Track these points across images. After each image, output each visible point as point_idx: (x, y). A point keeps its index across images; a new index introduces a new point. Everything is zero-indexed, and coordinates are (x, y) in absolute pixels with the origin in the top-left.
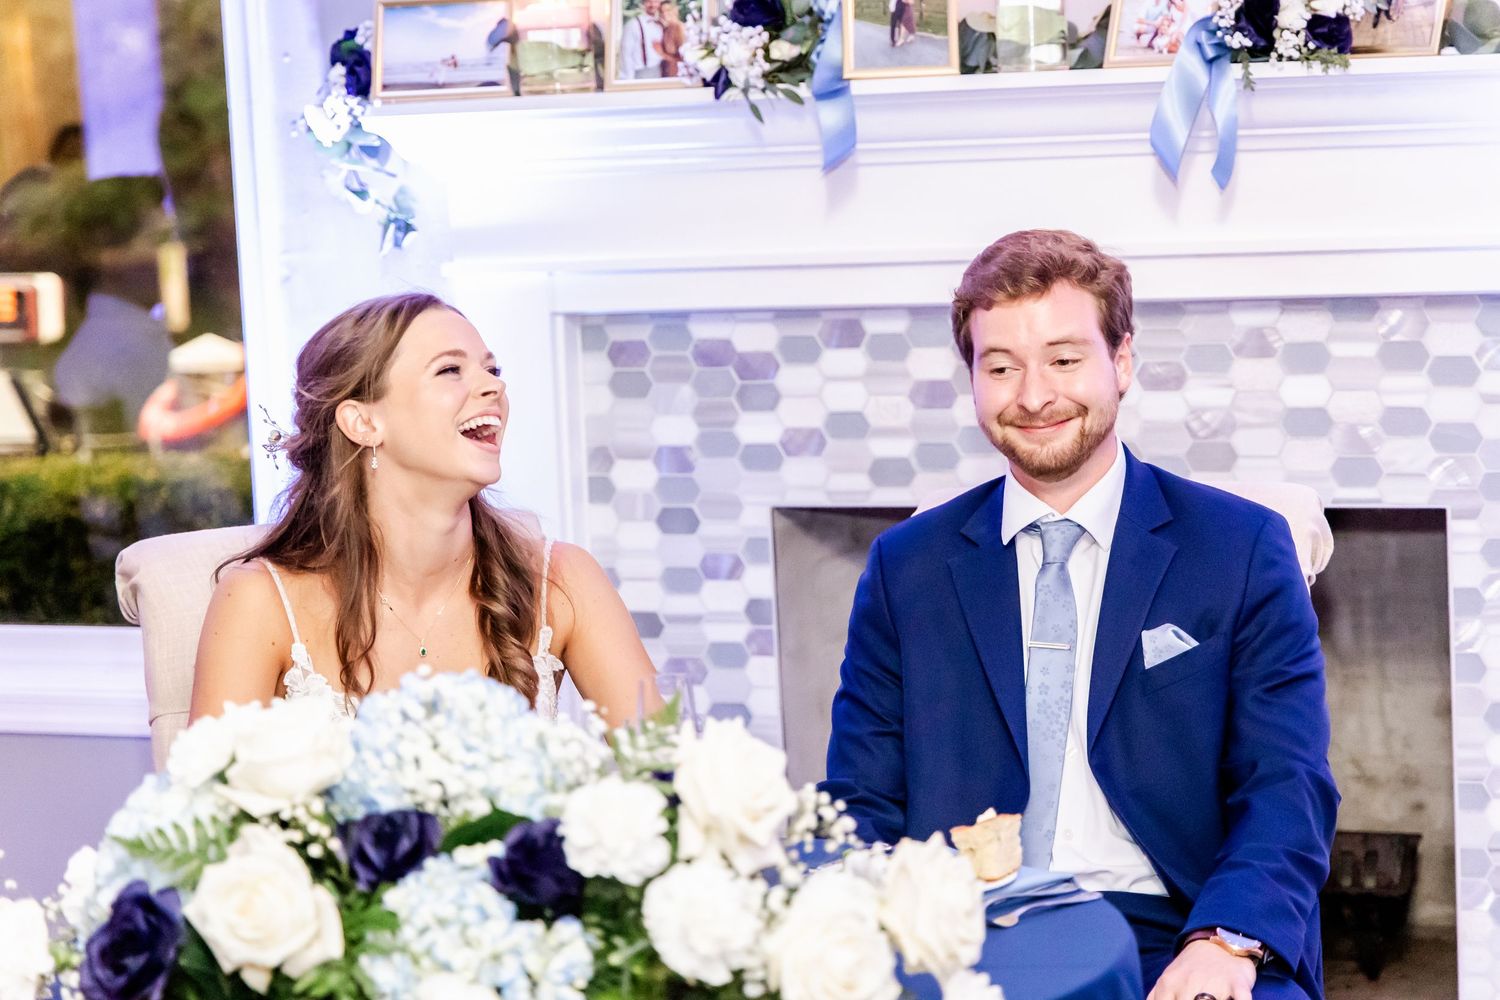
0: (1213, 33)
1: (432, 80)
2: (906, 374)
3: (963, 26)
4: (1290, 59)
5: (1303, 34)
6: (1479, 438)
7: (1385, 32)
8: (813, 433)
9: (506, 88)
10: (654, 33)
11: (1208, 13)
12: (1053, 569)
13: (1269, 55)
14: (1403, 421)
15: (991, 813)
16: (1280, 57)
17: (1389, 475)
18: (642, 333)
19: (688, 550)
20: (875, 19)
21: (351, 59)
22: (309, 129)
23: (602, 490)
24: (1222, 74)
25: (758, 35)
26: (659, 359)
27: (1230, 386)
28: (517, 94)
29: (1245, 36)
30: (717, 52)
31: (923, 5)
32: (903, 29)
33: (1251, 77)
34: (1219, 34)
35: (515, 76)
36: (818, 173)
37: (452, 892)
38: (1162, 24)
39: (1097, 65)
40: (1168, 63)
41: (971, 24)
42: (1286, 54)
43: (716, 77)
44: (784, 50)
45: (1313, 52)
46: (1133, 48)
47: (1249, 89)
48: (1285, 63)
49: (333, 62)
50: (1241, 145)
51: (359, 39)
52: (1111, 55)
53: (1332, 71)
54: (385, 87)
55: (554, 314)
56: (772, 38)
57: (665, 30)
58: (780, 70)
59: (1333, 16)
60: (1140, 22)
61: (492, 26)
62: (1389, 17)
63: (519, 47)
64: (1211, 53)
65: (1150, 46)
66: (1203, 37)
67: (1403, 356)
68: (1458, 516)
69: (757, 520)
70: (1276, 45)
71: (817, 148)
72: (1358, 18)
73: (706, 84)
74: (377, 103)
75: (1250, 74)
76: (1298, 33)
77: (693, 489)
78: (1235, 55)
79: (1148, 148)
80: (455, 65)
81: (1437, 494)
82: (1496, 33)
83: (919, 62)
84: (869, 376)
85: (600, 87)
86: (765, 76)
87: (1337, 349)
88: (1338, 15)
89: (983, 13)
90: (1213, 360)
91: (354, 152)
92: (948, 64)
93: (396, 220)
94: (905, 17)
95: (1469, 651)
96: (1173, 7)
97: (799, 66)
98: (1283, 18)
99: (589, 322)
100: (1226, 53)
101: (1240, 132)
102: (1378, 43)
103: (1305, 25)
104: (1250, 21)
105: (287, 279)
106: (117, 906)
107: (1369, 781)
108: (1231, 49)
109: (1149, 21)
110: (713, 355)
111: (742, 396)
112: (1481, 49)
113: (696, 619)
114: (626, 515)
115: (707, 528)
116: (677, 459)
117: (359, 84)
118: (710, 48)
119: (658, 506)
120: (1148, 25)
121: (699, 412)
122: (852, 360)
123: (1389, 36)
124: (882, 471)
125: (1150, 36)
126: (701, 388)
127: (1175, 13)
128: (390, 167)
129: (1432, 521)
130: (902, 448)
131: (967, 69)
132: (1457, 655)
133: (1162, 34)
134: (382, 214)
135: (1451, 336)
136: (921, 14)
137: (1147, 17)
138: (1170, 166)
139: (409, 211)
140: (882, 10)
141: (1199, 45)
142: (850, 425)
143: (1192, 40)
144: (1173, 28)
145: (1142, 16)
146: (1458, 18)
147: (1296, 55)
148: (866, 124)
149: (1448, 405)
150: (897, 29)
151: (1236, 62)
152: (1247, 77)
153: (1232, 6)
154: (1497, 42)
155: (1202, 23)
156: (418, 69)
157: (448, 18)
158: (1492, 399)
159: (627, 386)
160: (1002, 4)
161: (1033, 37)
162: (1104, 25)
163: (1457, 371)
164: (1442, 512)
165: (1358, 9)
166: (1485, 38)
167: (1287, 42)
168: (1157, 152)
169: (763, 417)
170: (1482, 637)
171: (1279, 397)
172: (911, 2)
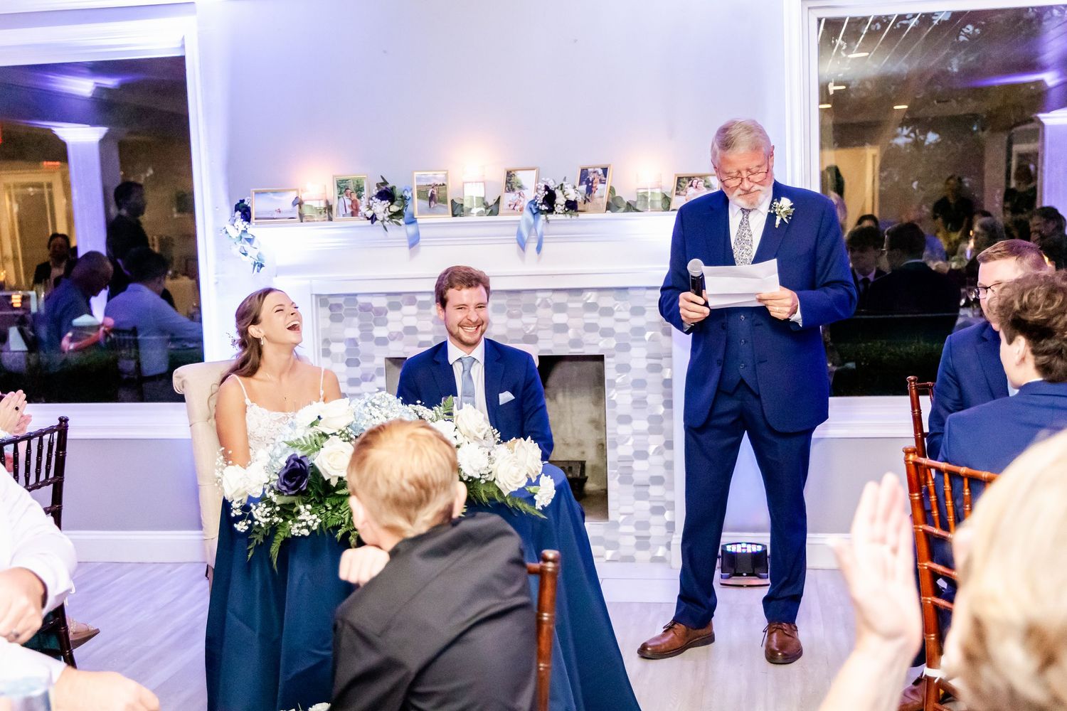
0: (536, 204)
1: (271, 217)
2: (430, 314)
3: (452, 201)
4: (560, 214)
5: (564, 206)
6: (614, 332)
8: (399, 333)
9: (298, 219)
10: (349, 202)
11: (532, 199)
12: (466, 372)
13: (553, 212)
14: (590, 328)
15: (514, 438)
16: (556, 213)
17: (586, 344)
18: (341, 301)
19: (356, 372)
20: (424, 199)
21: (244, 209)
22: (227, 232)
23: (326, 353)
24: (538, 218)
25: (386, 203)
26: (346, 310)
27: (536, 317)
28: (302, 222)
29: (546, 206)
30: (373, 209)
31: (439, 195)
32: (433, 202)
34: (538, 205)
35: (301, 216)
36: (407, 249)
38: (517, 202)
39: (496, 214)
40: (521, 214)
41: (455, 201)
42: (558, 212)
43: (372, 217)
44: (395, 208)
45: (567, 211)
46: (509, 209)
47: (547, 223)
48: (558, 215)
49: (236, 211)
50: (544, 240)
51: (246, 203)
52: (501, 211)
53: (574, 217)
54: (256, 219)
55: (312, 295)
56: (391, 204)
57: (352, 201)
58: (393, 215)
60: (510, 201)
61: (293, 199)
62: (589, 201)
63: (303, 206)
64: (535, 211)
65: (514, 209)
66: (532, 206)
67: (591, 307)
68: (608, 357)
69: (380, 362)
70: (555, 209)
71: (406, 240)
73: (368, 219)
74: (254, 224)
76: (562, 205)
77: (358, 352)
78: (542, 212)
79: (516, 241)
80: (280, 212)
81: (602, 350)
82: (622, 206)
83: (439, 213)
84: (417, 315)
85: (330, 219)
86: (389, 216)
87: (570, 305)
88: (574, 200)
89: (459, 198)
90: (531, 309)
91: (243, 240)
92: (448, 214)
93: (258, 263)
94: (433, 198)
95: (612, 399)
97: (399, 214)
98: (557, 201)
99: (323, 297)
100: (540, 211)
101: (544, 236)
102: (586, 209)
103: (564, 203)
104: (548, 202)
105: (217, 283)
106: (288, 462)
107: (567, 445)
108: (541, 210)
109: (513, 201)
110: (366, 308)
111: (374, 322)
112: (618, 211)
114: (335, 361)
115: (364, 365)
116: (353, 342)
117: (247, 218)
118: (370, 208)
119: (346, 358)
121: (360, 327)
122: (413, 309)
125: (514, 206)
126: (361, 319)
127: (521, 198)
128: (254, 245)
129: (600, 358)
130: (428, 338)
131: (454, 215)
132: (608, 401)
133: (518, 205)
134: (253, 261)
135: (607, 301)
136: (439, 198)
137: (512, 199)
138: (522, 245)
139: (263, 260)
141: (531, 209)
142: (411, 330)
144: (521, 203)
146: (611, 201)
147: (562, 212)
148: (423, 233)
149: (605, 322)
150: (431, 203)
151: (542, 214)
152: (547, 218)
153: (541, 197)
154: (623, 209)
155: (531, 202)
156: (268, 213)
157: (276, 197)
158: (618, 320)
159: (335, 318)
160: (465, 195)
161: (475, 205)
162: (498, 202)
163: (608, 312)
164: (603, 356)
165: (580, 199)
166: (619, 208)
167: (559, 208)
168: (519, 243)
169: (383, 328)
170: (616, 394)
171: (552, 321)
172: (435, 193)
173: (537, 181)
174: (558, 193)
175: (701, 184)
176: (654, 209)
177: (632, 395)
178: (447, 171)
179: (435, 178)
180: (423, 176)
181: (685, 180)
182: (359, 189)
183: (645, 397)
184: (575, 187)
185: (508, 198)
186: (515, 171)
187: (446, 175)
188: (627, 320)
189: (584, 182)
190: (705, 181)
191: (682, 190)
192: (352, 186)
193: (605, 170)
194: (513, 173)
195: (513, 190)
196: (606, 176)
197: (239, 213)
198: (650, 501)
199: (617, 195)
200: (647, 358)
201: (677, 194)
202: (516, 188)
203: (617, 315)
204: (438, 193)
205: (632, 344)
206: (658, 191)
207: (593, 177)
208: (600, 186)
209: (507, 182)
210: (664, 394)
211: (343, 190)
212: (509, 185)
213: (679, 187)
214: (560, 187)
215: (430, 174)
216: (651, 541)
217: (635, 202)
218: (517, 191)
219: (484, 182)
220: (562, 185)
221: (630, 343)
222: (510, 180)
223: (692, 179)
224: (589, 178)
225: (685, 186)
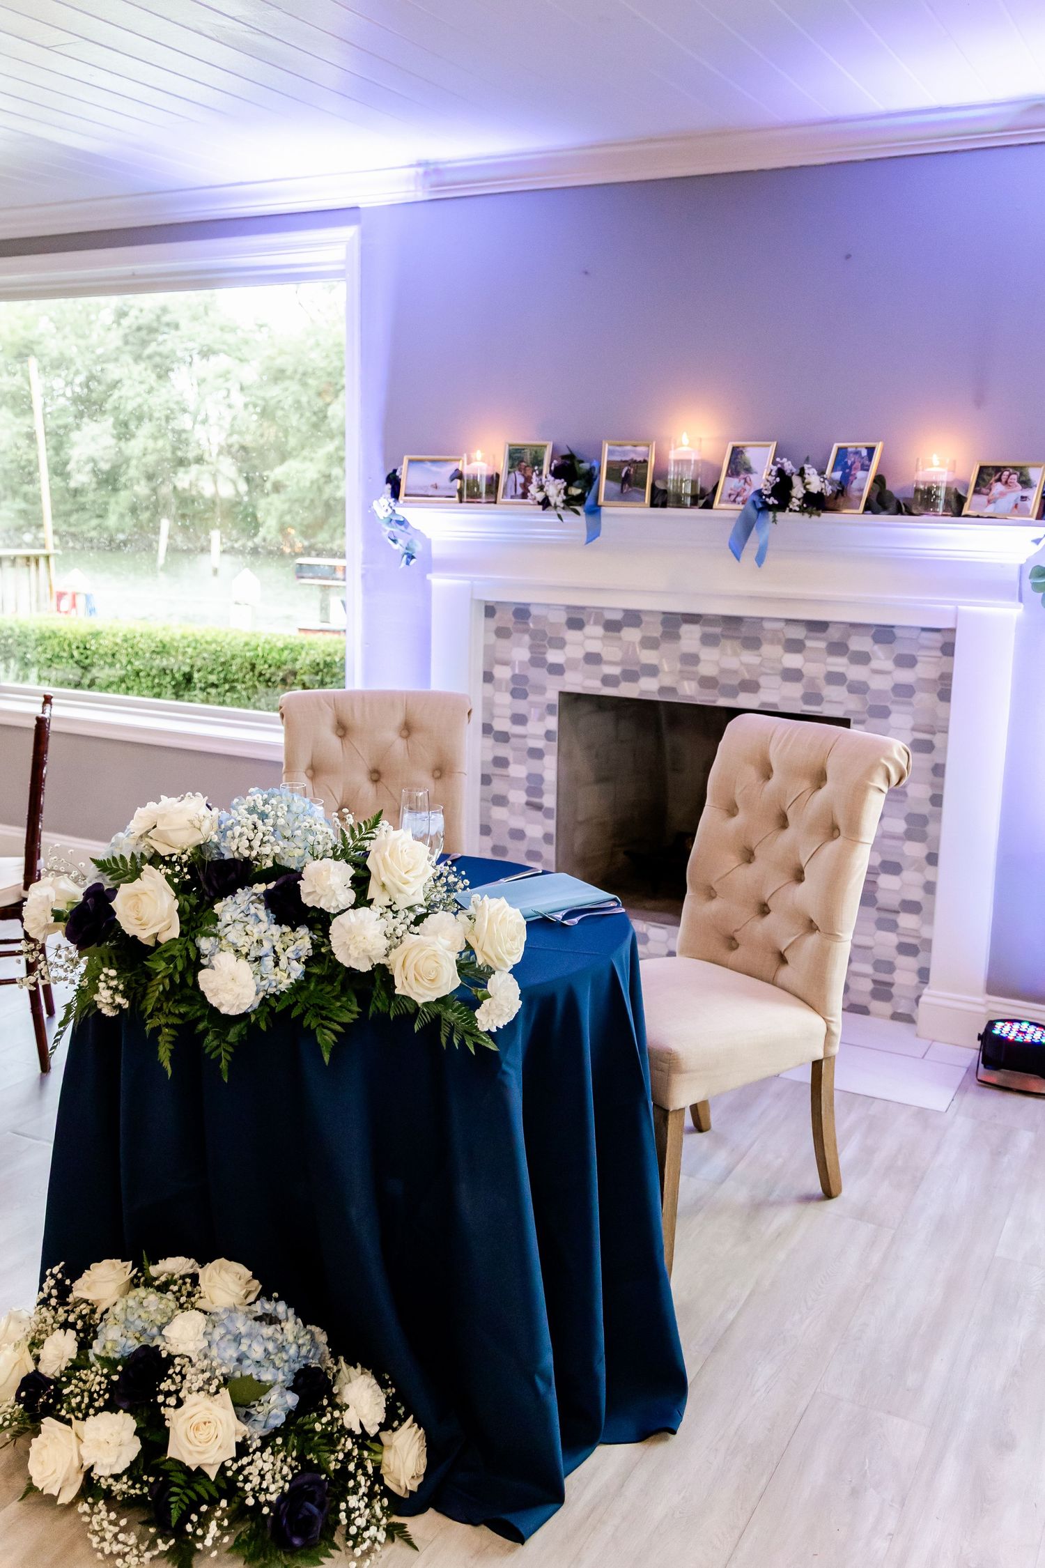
0: (763, 496)
1: (426, 493)
2: (620, 638)
3: (654, 485)
4: (795, 511)
5: (802, 500)
6: (868, 688)
8: (579, 660)
9: (457, 499)
10: (521, 480)
13: (786, 509)
14: (835, 678)
16: (791, 510)
17: (828, 701)
18: (510, 611)
19: (523, 707)
21: (394, 482)
22: (375, 512)
23: (488, 677)
24: (764, 516)
25: (561, 483)
26: (516, 624)
27: (761, 656)
28: (462, 502)
29: (776, 499)
30: (545, 490)
31: (637, 475)
32: (627, 486)
33: (777, 518)
34: (765, 498)
35: (459, 495)
37: (243, 908)
38: (741, 491)
39: (710, 507)
40: (741, 509)
41: (658, 484)
42: (794, 509)
43: (544, 501)
44: (575, 491)
45: (806, 508)
47: (776, 525)
48: (793, 513)
49: (387, 483)
50: (769, 547)
51: (397, 474)
52: (716, 504)
53: (814, 518)
54: (406, 495)
55: (474, 601)
56: (570, 485)
57: (525, 479)
58: (571, 499)
59: (818, 493)
60: (731, 490)
61: (453, 471)
62: (843, 495)
64: (760, 505)
65: (735, 500)
66: (756, 498)
67: (838, 648)
68: (857, 723)
69: (552, 697)
70: (789, 505)
71: (584, 536)
72: (829, 495)
73: (539, 503)
74: (403, 502)
76: (800, 499)
77: (526, 680)
78: (769, 508)
79: (727, 546)
80: (436, 488)
81: (848, 711)
82: (891, 505)
83: (634, 501)
84: (604, 638)
85: (496, 502)
86: (565, 502)
87: (809, 643)
88: (820, 492)
89: (663, 480)
90: (754, 643)
91: (393, 522)
92: (645, 502)
93: (407, 554)
94: (628, 480)
96: (746, 484)
97: (580, 499)
98: (794, 492)
99: (488, 605)
100: (767, 508)
102: (836, 507)
103: (803, 496)
104: (779, 493)
106: (86, 895)
108: (769, 505)
109: (735, 489)
111: (550, 642)
112: (882, 512)
113: (524, 737)
114: (498, 689)
115: (532, 697)
116: (521, 667)
117: (395, 494)
118: (541, 488)
119: (512, 686)
120: (734, 491)
121: (531, 647)
122: (598, 630)
124: (607, 680)
125: (735, 496)
126: (533, 637)
127: (747, 487)
128: (407, 530)
129: (845, 723)
130: (615, 671)
131: (653, 505)
133: (740, 496)
134: (403, 550)
135: (859, 643)
136: (636, 479)
138: (737, 554)
139: (414, 550)
142: (593, 659)
144: (745, 494)
145: (733, 486)
146: (875, 497)
147: (798, 509)
148: (605, 526)
149: (856, 673)
150: (625, 485)
151: (770, 511)
152: (775, 517)
153: (771, 485)
154: (891, 509)
156: (421, 488)
157: (434, 468)
158: (876, 672)
159: (502, 633)
160: (670, 477)
162: (715, 489)
163: (862, 658)
164: (849, 720)
165: (829, 491)
166: (885, 507)
167: (795, 503)
168: (732, 549)
169: (558, 652)
171: (781, 663)
172: (632, 473)
174: (796, 480)
175: (1014, 477)
176: (937, 512)
178: (651, 442)
179: (635, 452)
180: (618, 448)
181: (990, 471)
182: (538, 462)
183: (905, 787)
184: (822, 474)
186: (743, 447)
187: (649, 448)
188: (890, 673)
189: (840, 468)
190: (1021, 474)
191: (984, 487)
192: (528, 457)
194: (741, 450)
196: (870, 460)
197: (389, 486)
198: (898, 934)
199: (886, 487)
200: (913, 729)
201: (975, 492)
203: (875, 664)
204: (636, 472)
205: (892, 707)
206: (948, 486)
207: (853, 459)
208: (860, 474)
209: (732, 462)
210: (933, 785)
211: (516, 463)
214: (799, 473)
215: (629, 445)
216: (894, 990)
217: (911, 500)
218: (744, 474)
220: (803, 469)
221: (888, 704)
222: (736, 458)
223: (1002, 469)
224: (847, 462)
225: (990, 480)
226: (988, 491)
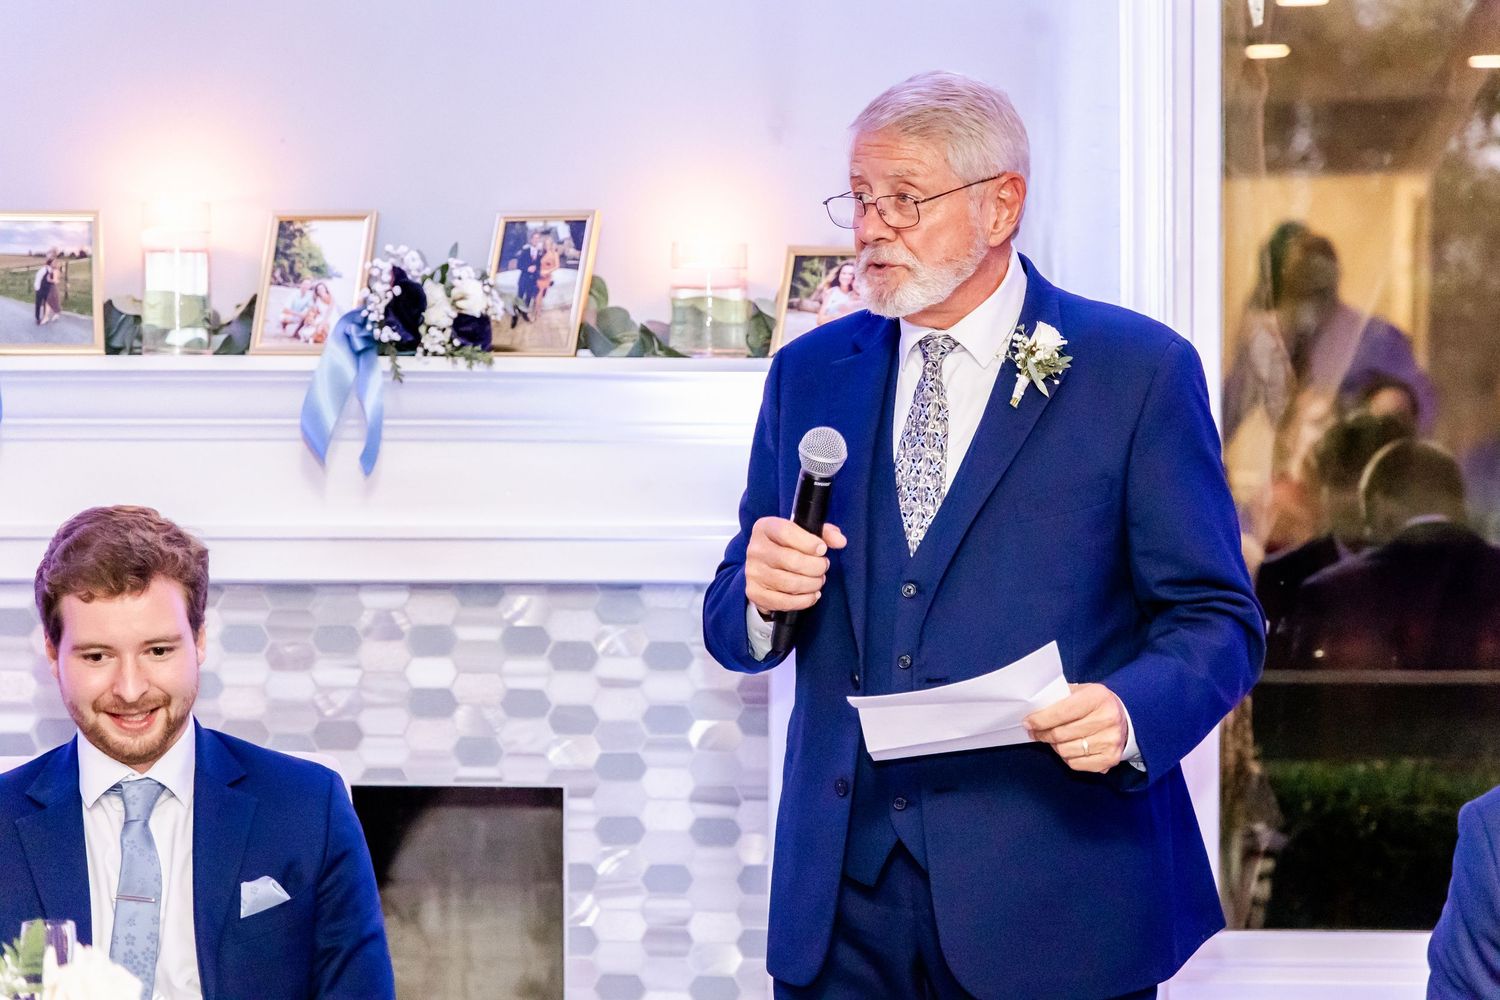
0: (363, 324)
3: (109, 306)
5: (449, 332)
6: (595, 719)
7: (524, 333)
11: (354, 306)
12: (136, 827)
13: (414, 349)
14: (524, 703)
16: (426, 352)
17: (510, 755)
20: (20, 297)
24: (370, 367)
27: (357, 667)
29: (394, 331)
31: (69, 286)
32: (48, 308)
33: (399, 370)
34: (369, 327)
38: (308, 315)
39: (241, 350)
40: (317, 353)
41: (117, 305)
42: (431, 350)
45: (458, 348)
46: (276, 337)
47: (397, 381)
48: (430, 359)
50: (386, 434)
52: (257, 342)
53: (478, 368)
59: (478, 315)
60: (286, 312)
62: (527, 319)
65: (296, 336)
66: (353, 329)
67: (525, 641)
68: (574, 795)
70: (422, 341)
72: (499, 318)
75: (398, 367)
76: (444, 330)
78: (382, 348)
79: (298, 433)
81: (556, 772)
82: (626, 338)
83: (65, 341)
87: (464, 633)
88: (482, 315)
89: (128, 297)
90: (342, 641)
92: (92, 344)
94: (50, 296)
95: (582, 924)
96: (319, 300)
98: (430, 315)
100: (375, 346)
101: (386, 422)
102: (516, 343)
103: (451, 322)
104: (396, 314)
108: (379, 342)
109: (295, 312)
112: (613, 353)
120: (294, 315)
123: (527, 337)
125: (296, 326)
127: (321, 306)
129: (551, 798)
130: (23, 723)
131: (111, 350)
132: (571, 929)
133: (309, 325)
135: (573, 624)
136: (66, 294)
137: (293, 307)
138: (318, 445)
140: (26, 288)
141: (348, 337)
143: (341, 331)
144: (319, 320)
145: (288, 306)
146: (592, 322)
147: (441, 350)
148: (10, 400)
149: (567, 688)
150: (42, 308)
151: (383, 354)
152: (395, 367)
153: (381, 301)
154: (629, 346)
155: (351, 317)
158: (609, 683)
160: (149, 287)
161: (178, 322)
162: (248, 313)
163: (577, 657)
164: (559, 791)
165: (499, 311)
166: (617, 342)
167: (433, 339)
168: (307, 438)
170: (596, 910)
171: (406, 680)
172: (56, 280)
173: (373, 252)
174: (433, 292)
176: (721, 344)
177: (645, 913)
178: (96, 213)
179: (58, 235)
180: (20, 228)
181: (816, 264)
183: (685, 922)
184: (484, 277)
185: (279, 303)
186: (303, 220)
187: (92, 227)
188: (635, 684)
189: (514, 263)
191: (809, 295)
193: (578, 229)
194: (298, 225)
195: (297, 278)
196: (578, 247)
199: (612, 303)
200: (695, 798)
201: (791, 306)
202: (306, 273)
203: (606, 668)
204: (66, 279)
205: (648, 756)
206: (735, 295)
207: (540, 246)
208: (559, 275)
209: (279, 253)
210: (743, 912)
212: (286, 263)
213: (800, 286)
214: (438, 276)
215: (43, 221)
217: (667, 328)
218: (309, 280)
219: (205, 251)
220: (445, 268)
221: (639, 751)
222: (288, 246)
223: (839, 262)
224: (528, 250)
225: (816, 284)
226: (817, 304)
